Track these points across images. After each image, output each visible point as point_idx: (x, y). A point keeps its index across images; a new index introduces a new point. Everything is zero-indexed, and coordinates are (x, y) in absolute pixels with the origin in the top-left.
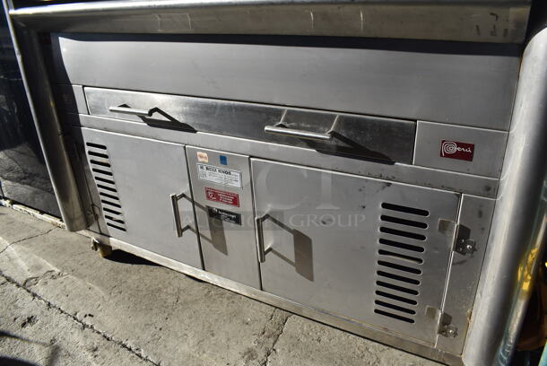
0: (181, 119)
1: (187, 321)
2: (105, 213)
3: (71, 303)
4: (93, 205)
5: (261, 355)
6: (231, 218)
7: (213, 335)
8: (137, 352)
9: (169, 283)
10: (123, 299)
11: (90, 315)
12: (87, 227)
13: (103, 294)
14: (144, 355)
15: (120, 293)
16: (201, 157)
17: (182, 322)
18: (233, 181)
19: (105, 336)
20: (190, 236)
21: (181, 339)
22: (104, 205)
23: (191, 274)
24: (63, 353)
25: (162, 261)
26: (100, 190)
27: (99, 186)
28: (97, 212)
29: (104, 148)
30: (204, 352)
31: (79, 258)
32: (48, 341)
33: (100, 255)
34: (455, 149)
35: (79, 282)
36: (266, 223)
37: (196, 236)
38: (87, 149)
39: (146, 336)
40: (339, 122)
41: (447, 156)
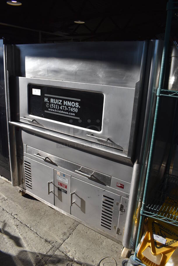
0: (54, 162)
1: (47, 221)
2: (26, 182)
3: (11, 210)
4: (22, 179)
5: (68, 234)
6: (64, 192)
7: (54, 226)
8: (30, 228)
9: (43, 208)
10: (27, 211)
11: (16, 215)
12: (19, 185)
13: (21, 208)
14: (32, 230)
15: (27, 209)
16: (58, 173)
17: (45, 221)
18: (66, 182)
19: (21, 222)
20: (52, 194)
21: (44, 226)
22: (26, 180)
23: (51, 206)
24: (7, 225)
25: (42, 200)
26: (26, 175)
27: (26, 174)
28: (23, 181)
29: (30, 163)
30: (51, 231)
31: (13, 194)
32: (3, 221)
33: (21, 195)
34: (120, 185)
35: (13, 203)
36: (74, 195)
37: (53, 195)
38: (24, 162)
39: (34, 224)
40: (94, 173)
41: (118, 186)
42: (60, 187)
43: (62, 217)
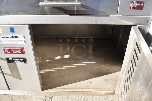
6: (20, 61)
23: (3, 94)
34: (137, 5)
42: (10, 56)
43: (25, 99)
